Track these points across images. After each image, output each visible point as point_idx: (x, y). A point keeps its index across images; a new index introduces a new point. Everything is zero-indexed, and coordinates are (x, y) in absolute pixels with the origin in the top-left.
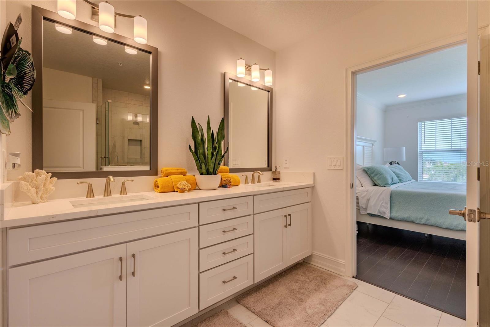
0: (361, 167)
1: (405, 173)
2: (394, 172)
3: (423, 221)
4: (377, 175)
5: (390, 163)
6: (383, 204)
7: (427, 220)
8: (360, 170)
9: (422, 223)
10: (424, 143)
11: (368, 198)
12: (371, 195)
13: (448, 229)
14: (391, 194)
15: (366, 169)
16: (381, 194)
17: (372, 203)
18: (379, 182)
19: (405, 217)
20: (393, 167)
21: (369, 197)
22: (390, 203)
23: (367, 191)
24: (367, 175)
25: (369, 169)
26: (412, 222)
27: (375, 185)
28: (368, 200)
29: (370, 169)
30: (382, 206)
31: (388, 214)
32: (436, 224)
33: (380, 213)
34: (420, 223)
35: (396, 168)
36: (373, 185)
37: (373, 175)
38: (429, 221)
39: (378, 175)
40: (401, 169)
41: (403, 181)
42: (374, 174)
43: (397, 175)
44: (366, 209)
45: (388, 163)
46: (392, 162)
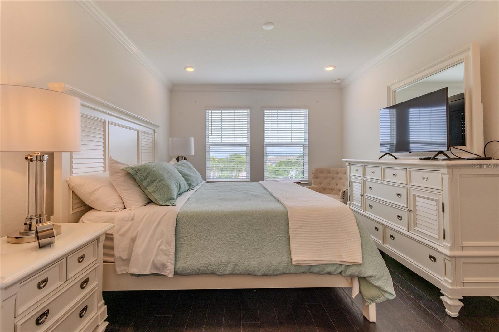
0: (123, 167)
1: (195, 173)
2: (181, 173)
3: (230, 269)
4: (152, 182)
5: (176, 159)
6: (163, 247)
7: (235, 266)
8: (121, 174)
9: (227, 272)
10: (211, 135)
11: (133, 236)
12: (139, 229)
13: (265, 275)
14: (177, 222)
15: (132, 172)
16: (158, 224)
17: (140, 248)
18: (155, 196)
19: (200, 267)
20: (180, 165)
21: (135, 234)
22: (176, 240)
23: (133, 219)
24: (135, 183)
25: (137, 170)
26: (213, 274)
27: (150, 202)
28: (133, 240)
29: (140, 172)
30: (161, 250)
31: (171, 266)
32: (248, 270)
33: (156, 268)
34: (224, 273)
35: (183, 166)
36: (146, 202)
37: (145, 183)
38: (238, 267)
39: (155, 183)
40: (190, 168)
41: (193, 185)
42: (147, 180)
43: (185, 176)
44: (127, 261)
45: (174, 159)
46: (179, 157)
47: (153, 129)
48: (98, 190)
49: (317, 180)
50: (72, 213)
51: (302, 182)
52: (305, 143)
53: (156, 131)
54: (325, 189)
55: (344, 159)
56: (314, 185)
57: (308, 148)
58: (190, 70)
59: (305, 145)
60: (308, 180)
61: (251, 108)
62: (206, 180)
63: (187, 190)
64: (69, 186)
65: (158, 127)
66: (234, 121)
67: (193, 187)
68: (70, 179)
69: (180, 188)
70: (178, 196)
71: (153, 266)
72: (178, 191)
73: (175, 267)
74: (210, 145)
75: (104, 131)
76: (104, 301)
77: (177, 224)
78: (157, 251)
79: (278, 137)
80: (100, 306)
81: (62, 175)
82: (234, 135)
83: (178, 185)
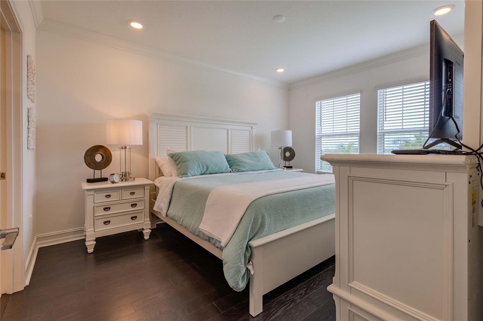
47: (250, 127)
48: (164, 165)
50: (158, 175)
58: (280, 70)
61: (361, 92)
62: (316, 170)
63: (229, 172)
64: (156, 162)
65: (256, 124)
66: (346, 108)
67: (239, 171)
68: (155, 158)
69: (207, 169)
70: (206, 174)
71: (158, 207)
72: (204, 171)
73: (167, 212)
74: (321, 137)
75: (187, 132)
76: (149, 219)
77: (173, 188)
78: (161, 200)
79: (403, 122)
80: (146, 221)
81: (151, 155)
82: (346, 123)
83: (205, 166)
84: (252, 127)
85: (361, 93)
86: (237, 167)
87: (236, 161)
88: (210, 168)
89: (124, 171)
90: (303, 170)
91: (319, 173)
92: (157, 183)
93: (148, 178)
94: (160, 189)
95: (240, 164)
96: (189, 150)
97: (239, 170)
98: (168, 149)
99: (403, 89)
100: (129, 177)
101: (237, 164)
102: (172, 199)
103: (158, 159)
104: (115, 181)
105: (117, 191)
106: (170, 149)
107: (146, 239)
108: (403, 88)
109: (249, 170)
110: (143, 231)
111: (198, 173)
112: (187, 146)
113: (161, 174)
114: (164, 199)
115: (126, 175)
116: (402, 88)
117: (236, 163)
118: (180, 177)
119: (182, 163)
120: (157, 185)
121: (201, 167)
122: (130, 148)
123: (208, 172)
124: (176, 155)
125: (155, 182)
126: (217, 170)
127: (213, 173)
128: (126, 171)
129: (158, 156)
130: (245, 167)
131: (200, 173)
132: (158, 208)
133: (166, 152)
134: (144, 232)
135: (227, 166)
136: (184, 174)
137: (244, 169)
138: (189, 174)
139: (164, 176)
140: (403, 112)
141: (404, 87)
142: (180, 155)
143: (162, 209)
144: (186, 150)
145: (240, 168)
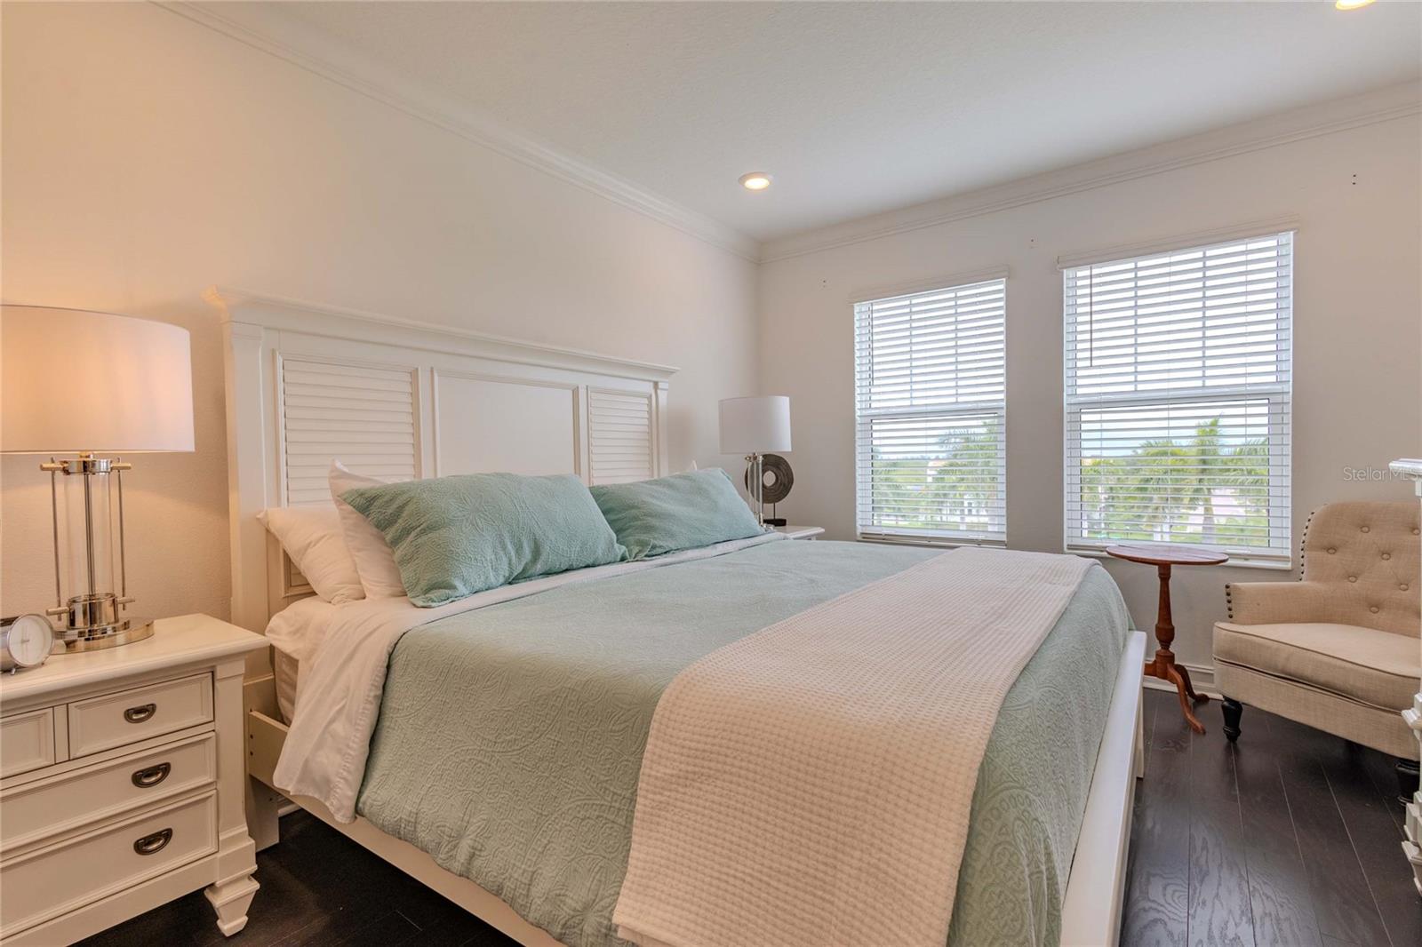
3: (460, 857)
9: (454, 866)
19: (400, 820)
30: (331, 734)
38: (480, 862)
47: (650, 381)
48: (315, 545)
49: (1333, 558)
50: (283, 595)
51: (1231, 562)
52: (1278, 388)
53: (660, 384)
54: (1376, 606)
55: (1396, 458)
56: (1313, 579)
57: (1288, 408)
58: (757, 183)
59: (1274, 399)
60: (1288, 553)
61: (1008, 272)
62: (859, 530)
63: (618, 560)
64: (268, 531)
65: (668, 373)
66: (953, 327)
67: (653, 552)
68: (266, 514)
69: (536, 553)
70: (529, 578)
71: (306, 774)
72: (523, 563)
73: (360, 793)
74: (872, 419)
75: (415, 395)
76: (246, 828)
77: (389, 667)
78: (324, 733)
79: (1136, 372)
80: (225, 840)
81: (240, 504)
82: (953, 376)
83: (525, 545)
84: (656, 384)
85: (1009, 278)
86: (644, 537)
87: (634, 512)
88: (546, 550)
89: (82, 591)
90: (823, 530)
91: (868, 538)
92: (283, 633)
93: (226, 616)
94: (301, 666)
95: (655, 522)
96: (427, 475)
97: (654, 547)
98: (336, 469)
99: (1136, 269)
100: (116, 621)
101: (639, 523)
102: (386, 723)
103: (279, 518)
104: (19, 658)
105: (39, 717)
106: (346, 470)
107: (227, 935)
108: (1136, 265)
109: (687, 545)
110: (209, 895)
111: (497, 575)
112: (417, 455)
113: (298, 586)
114: (339, 727)
115: (92, 612)
116: (1132, 265)
117: (636, 518)
118: (415, 605)
119: (418, 536)
120: (286, 644)
121: (510, 547)
122: (119, 469)
123: (539, 567)
124: (386, 499)
125: (272, 631)
126: (574, 556)
127: (557, 568)
128: (100, 589)
129: (279, 505)
130: (672, 536)
131: (507, 575)
132: (301, 780)
133: (326, 484)
134: (218, 901)
135: (609, 535)
136: (436, 587)
137: (672, 545)
138: (458, 583)
139: (313, 593)
140: (1136, 340)
141: (1140, 264)
142: (405, 497)
143: (327, 781)
144: (411, 471)
145: (656, 542)
